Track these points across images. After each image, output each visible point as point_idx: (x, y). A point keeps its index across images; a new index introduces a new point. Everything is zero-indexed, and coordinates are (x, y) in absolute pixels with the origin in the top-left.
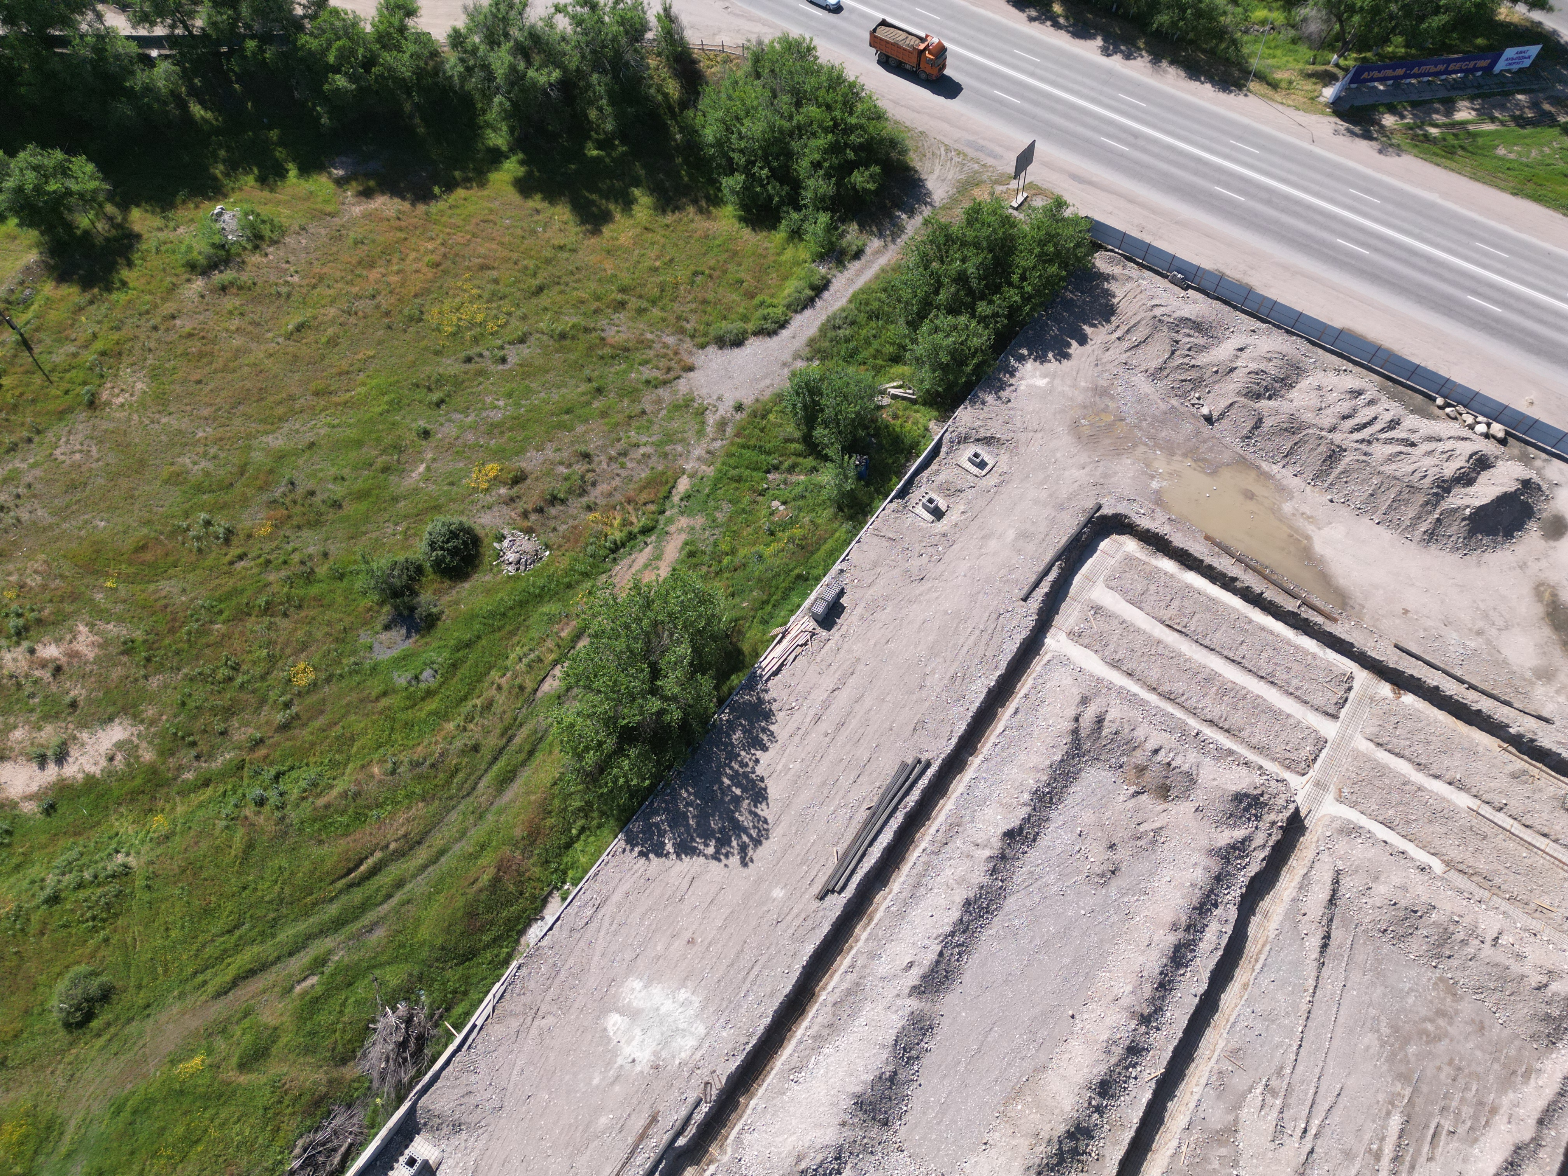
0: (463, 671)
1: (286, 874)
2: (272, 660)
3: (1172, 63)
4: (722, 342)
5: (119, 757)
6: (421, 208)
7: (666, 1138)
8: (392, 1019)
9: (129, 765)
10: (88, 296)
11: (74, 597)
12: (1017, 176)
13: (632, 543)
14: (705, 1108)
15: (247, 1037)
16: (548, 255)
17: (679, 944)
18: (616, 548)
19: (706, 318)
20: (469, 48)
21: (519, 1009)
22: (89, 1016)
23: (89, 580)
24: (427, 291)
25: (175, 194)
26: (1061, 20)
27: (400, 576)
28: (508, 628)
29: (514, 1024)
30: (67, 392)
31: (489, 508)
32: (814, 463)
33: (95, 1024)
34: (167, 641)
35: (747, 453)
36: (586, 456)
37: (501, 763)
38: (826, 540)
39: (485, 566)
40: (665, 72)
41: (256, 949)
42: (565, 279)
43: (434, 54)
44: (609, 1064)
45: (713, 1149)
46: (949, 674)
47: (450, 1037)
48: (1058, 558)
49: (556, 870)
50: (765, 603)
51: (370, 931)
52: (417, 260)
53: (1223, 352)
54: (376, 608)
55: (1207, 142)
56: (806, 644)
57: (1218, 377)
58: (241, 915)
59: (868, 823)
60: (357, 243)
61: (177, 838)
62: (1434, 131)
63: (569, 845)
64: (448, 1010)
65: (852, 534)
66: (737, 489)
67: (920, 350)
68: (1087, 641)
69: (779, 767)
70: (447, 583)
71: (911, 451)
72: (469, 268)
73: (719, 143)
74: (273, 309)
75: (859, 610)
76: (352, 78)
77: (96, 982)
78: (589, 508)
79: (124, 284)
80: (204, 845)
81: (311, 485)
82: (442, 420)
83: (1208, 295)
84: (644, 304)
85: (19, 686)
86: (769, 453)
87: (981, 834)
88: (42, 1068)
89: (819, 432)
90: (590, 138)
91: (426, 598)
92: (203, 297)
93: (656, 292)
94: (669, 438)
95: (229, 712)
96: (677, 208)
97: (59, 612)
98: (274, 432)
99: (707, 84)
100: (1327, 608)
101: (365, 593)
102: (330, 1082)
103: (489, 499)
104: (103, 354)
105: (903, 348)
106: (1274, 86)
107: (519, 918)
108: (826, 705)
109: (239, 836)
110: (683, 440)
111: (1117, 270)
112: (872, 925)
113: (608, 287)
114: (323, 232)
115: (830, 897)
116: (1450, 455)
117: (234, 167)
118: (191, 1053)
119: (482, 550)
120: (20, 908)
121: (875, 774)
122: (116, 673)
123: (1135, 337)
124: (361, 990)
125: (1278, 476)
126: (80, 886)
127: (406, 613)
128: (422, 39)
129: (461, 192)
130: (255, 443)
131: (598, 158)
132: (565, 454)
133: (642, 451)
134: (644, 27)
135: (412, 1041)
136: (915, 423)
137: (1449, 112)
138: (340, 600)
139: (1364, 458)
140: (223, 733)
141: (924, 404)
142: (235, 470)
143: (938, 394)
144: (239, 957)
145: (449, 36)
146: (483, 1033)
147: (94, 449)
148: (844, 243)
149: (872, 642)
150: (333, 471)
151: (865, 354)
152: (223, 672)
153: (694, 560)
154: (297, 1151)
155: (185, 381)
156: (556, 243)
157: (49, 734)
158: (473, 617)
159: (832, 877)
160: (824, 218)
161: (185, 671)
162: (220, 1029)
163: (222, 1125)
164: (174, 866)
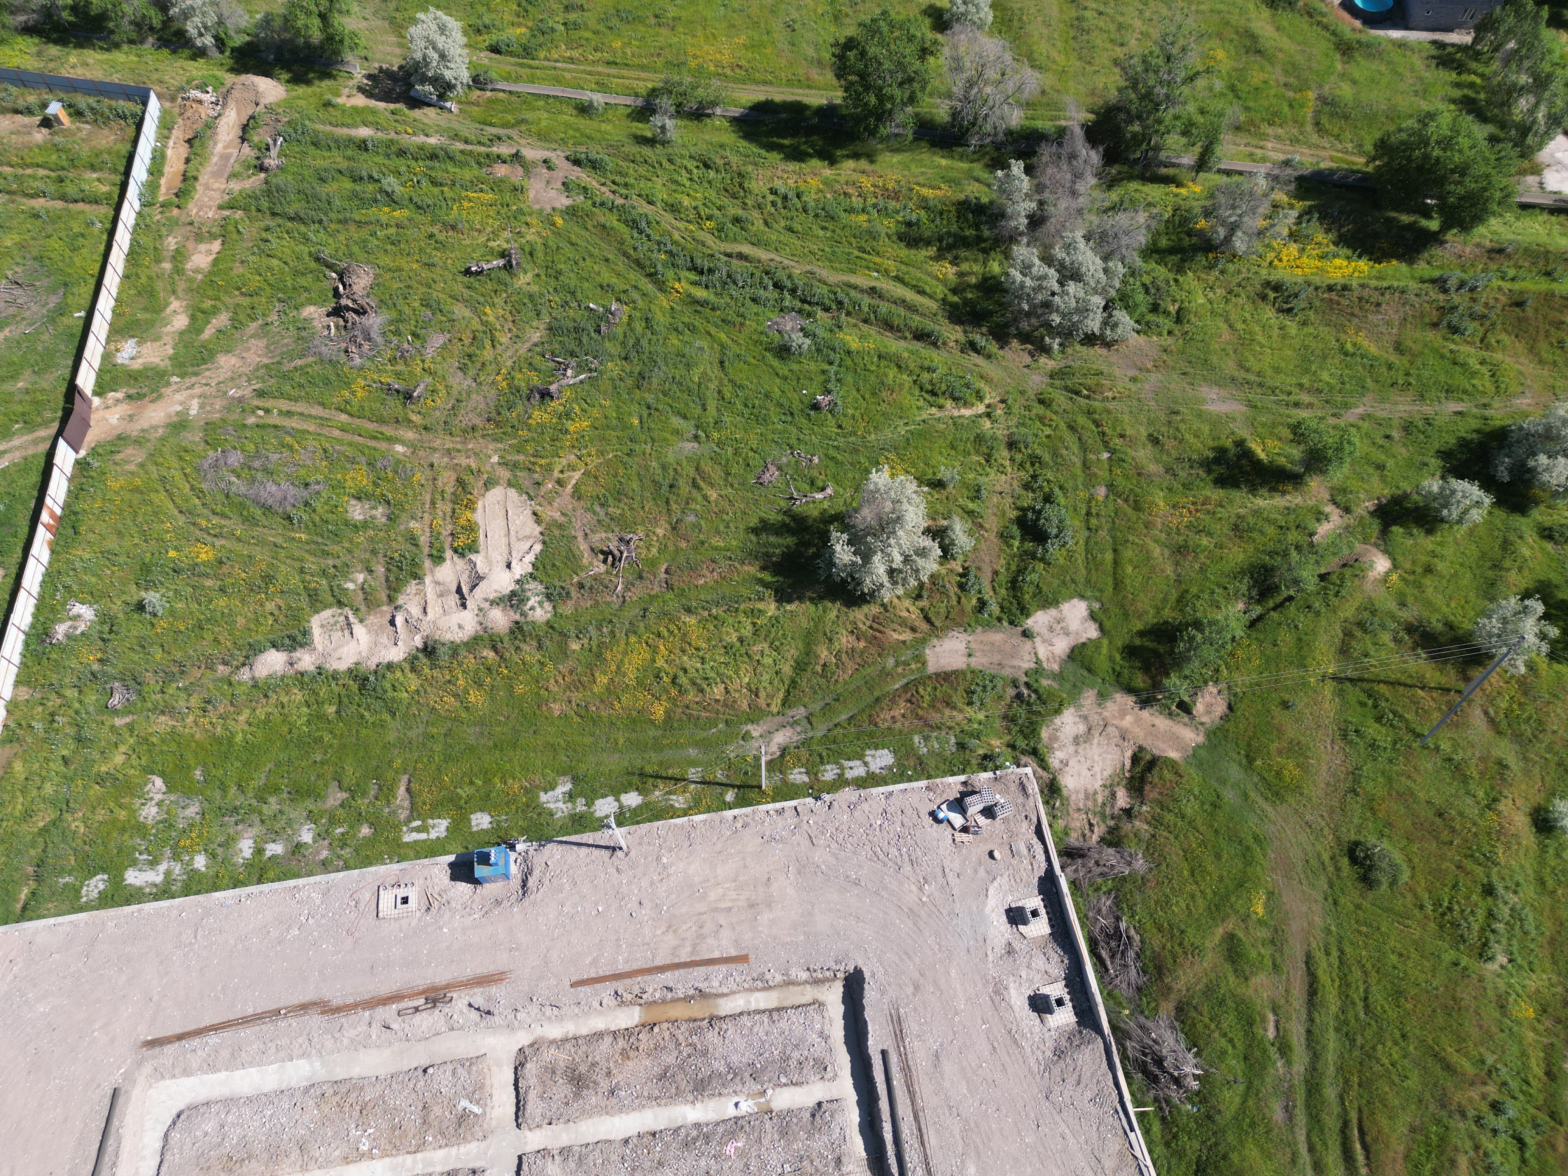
1: (1396, 1079)
8: (1188, 1069)
15: (1254, 955)
22: (1354, 860)
29: (1109, 1164)
33: (1345, 862)
41: (1334, 1009)
47: (1137, 1103)
51: (1286, 1108)
58: (1377, 1018)
61: (1497, 1014)
64: (1163, 1119)
77: (1384, 880)
80: (1474, 1032)
88: (1332, 811)
102: (1170, 989)
109: (1467, 1066)
118: (1269, 910)
120: (1496, 864)
124: (1235, 1064)
126: (1491, 915)
135: (1157, 1071)
144: (1335, 992)
146: (1120, 1132)
154: (1132, 932)
162: (1276, 941)
163: (1193, 897)
164: (1466, 995)
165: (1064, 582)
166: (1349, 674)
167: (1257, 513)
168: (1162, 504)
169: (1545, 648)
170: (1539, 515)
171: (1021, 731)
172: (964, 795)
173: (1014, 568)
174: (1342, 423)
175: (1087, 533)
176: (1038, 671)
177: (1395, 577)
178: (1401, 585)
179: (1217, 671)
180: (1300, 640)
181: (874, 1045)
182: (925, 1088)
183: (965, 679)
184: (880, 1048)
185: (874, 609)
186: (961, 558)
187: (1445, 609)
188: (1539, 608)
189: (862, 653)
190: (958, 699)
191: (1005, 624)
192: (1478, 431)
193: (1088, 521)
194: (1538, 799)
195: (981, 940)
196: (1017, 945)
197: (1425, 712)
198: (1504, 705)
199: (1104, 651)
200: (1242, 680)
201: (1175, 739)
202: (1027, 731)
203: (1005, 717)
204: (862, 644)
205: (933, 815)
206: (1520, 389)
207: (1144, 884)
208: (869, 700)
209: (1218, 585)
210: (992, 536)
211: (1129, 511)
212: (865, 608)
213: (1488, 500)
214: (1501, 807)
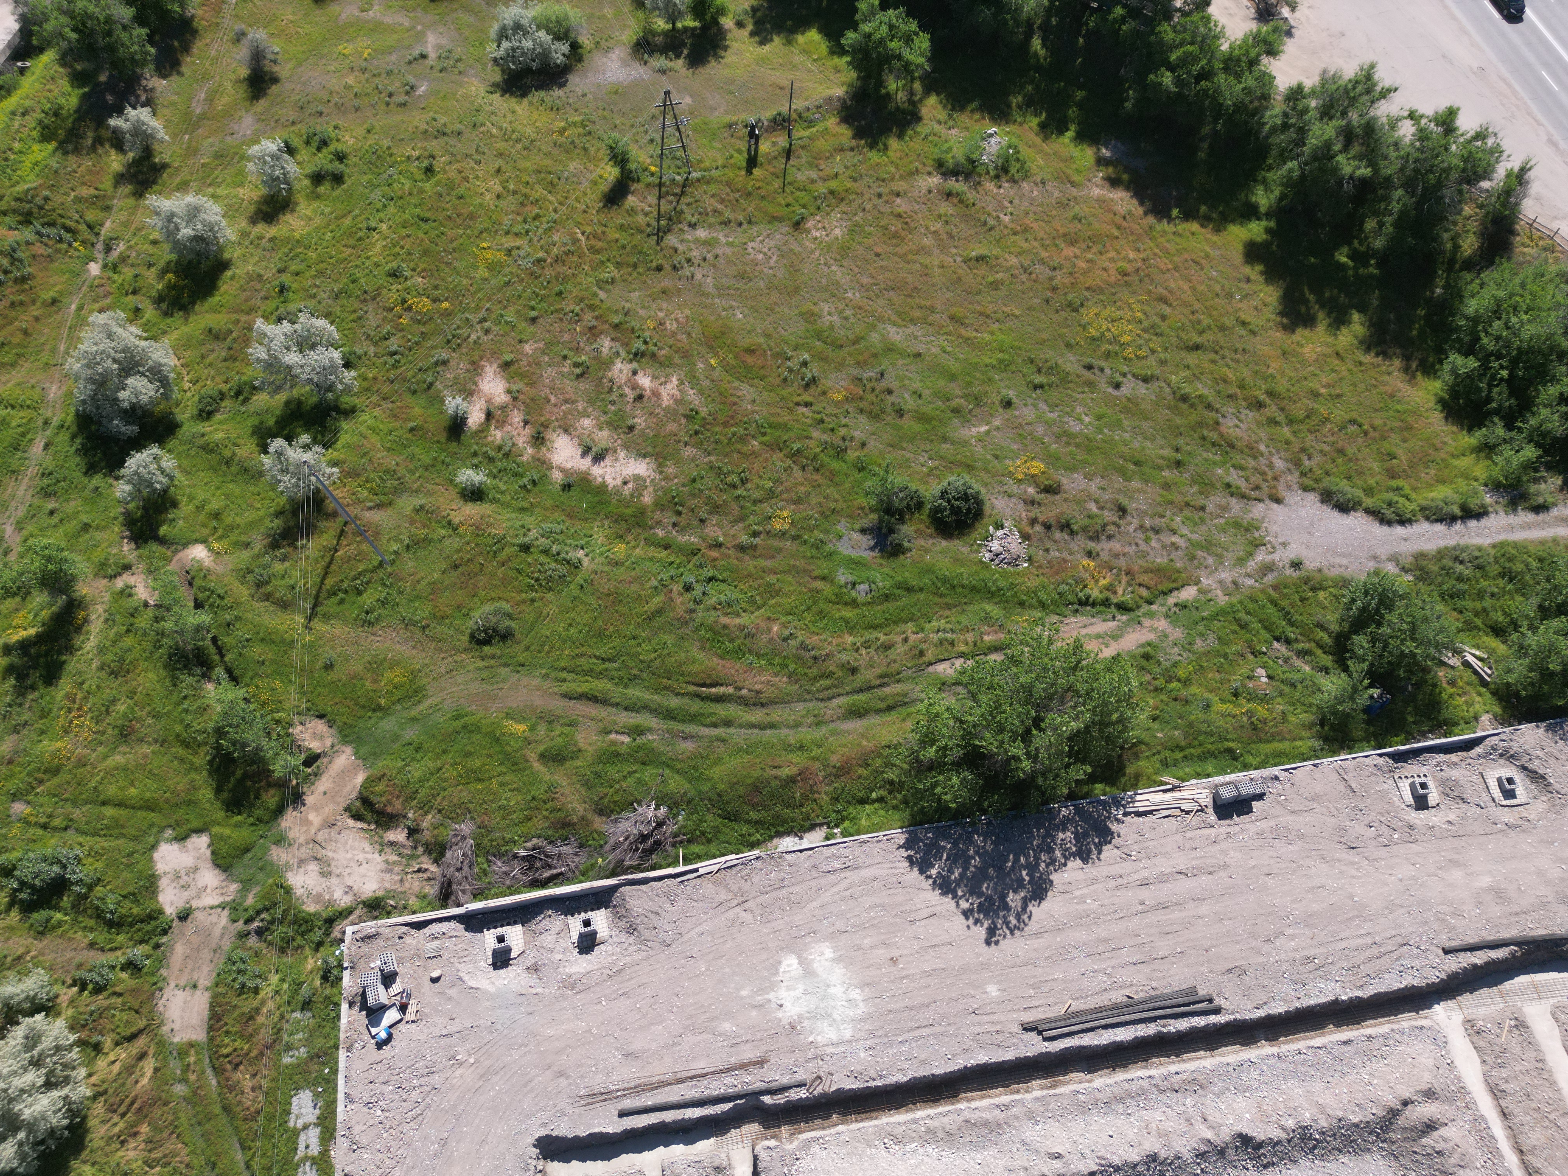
0: (891, 606)
1: (666, 652)
2: (771, 495)
4: (1327, 497)
5: (630, 485)
6: (1151, 220)
7: (759, 1086)
8: (651, 813)
9: (632, 496)
10: (854, 143)
11: (686, 355)
13: (1102, 608)
14: (803, 1094)
15: (560, 740)
16: (1228, 323)
17: (882, 953)
18: (1085, 602)
19: (1330, 466)
20: (1300, 107)
21: (734, 888)
22: (487, 642)
23: (703, 349)
24: (1101, 291)
25: (970, 101)
27: (902, 500)
28: (948, 600)
29: (723, 896)
30: (788, 205)
31: (1010, 496)
32: (1329, 664)
33: (487, 649)
34: (717, 429)
35: (1271, 610)
36: (1122, 511)
37: (862, 697)
38: (1284, 739)
39: (969, 539)
40: (1473, 226)
41: (608, 685)
42: (1226, 352)
43: (1266, 97)
44: (762, 990)
45: (785, 1130)
46: (1306, 953)
47: (675, 863)
48: (1518, 943)
49: (838, 812)
50: (1182, 749)
51: (685, 738)
52: (1112, 260)
54: (867, 510)
56: (1187, 813)
58: (619, 654)
59: (1117, 1008)
60: (1077, 218)
61: (622, 569)
63: (863, 801)
64: (689, 841)
65: (1314, 754)
66: (1234, 632)
67: (1532, 640)
68: (1481, 1044)
69: (1078, 893)
70: (931, 531)
71: (1444, 725)
72: (1149, 293)
73: (1475, 320)
74: (972, 232)
75: (1263, 825)
76: (1178, 82)
77: (508, 623)
78: (1089, 554)
79: (886, 148)
80: (634, 587)
81: (894, 385)
82: (1030, 401)
84: (1281, 417)
85: (611, 390)
86: (1291, 624)
87: (1217, 1114)
88: (440, 650)
89: (1360, 642)
90: (1350, 244)
91: (907, 530)
92: (930, 192)
93: (1301, 414)
94: (1208, 546)
95: (716, 509)
96: (1384, 354)
97: (669, 358)
98: (900, 327)
99: (1509, 259)
101: (867, 494)
102: (583, 818)
103: (1015, 489)
104: (832, 192)
105: (1516, 627)
107: (785, 821)
108: (1163, 879)
109: (658, 600)
110: (1219, 556)
112: (1052, 1092)
113: (1259, 382)
114: (1056, 194)
115: (1033, 1034)
117: (1030, 104)
118: (522, 720)
119: (977, 525)
120: (504, 537)
121: (1159, 975)
122: (672, 427)
124: (648, 774)
126: (546, 552)
127: (884, 530)
128: (1267, 80)
129: (1195, 226)
130: (880, 326)
131: (1342, 267)
132: (1106, 496)
133: (1175, 539)
134: (1487, 174)
135: (651, 841)
136: (1470, 704)
138: (847, 485)
140: (702, 521)
141: (1494, 693)
142: (852, 337)
143: (1517, 694)
144: (596, 682)
145: (1291, 89)
146: (698, 881)
147: (775, 258)
148: (1533, 488)
149: (1253, 863)
150: (917, 385)
151: (1468, 604)
152: (734, 478)
153: (1144, 663)
154: (529, 845)
155: (869, 248)
156: (1243, 317)
157: (603, 437)
158: (929, 570)
159: (1048, 1021)
160: (1530, 452)
161: (712, 458)
162: (551, 720)
163: (502, 784)
164: (606, 586)
165: (128, 866)
166: (308, 606)
167: (102, 650)
168: (59, 744)
169: (317, 448)
170: (184, 415)
171: (302, 934)
172: (364, 1006)
173: (92, 923)
174: (18, 549)
175: (70, 832)
176: (234, 908)
177: (216, 545)
178: (225, 543)
179: (278, 722)
180: (262, 640)
181: (613, 1126)
182: (657, 1070)
183: (224, 995)
184: (616, 1118)
185: (98, 1109)
186: (57, 988)
187: (262, 513)
188: (278, 443)
189: (156, 1129)
190: (247, 1004)
191: (164, 939)
192: (73, 437)
193: (55, 829)
194: (453, 493)
195: (520, 999)
196: (529, 962)
197: (360, 554)
198: (365, 493)
199: (227, 832)
200: (293, 699)
201: (343, 775)
202: (303, 928)
203: (282, 951)
204: (144, 1129)
205: (380, 1045)
206: (38, 390)
207: (485, 827)
208: (224, 1119)
209: (179, 704)
210: (39, 945)
211: (56, 781)
212: (92, 1123)
213: (155, 450)
214: (456, 521)
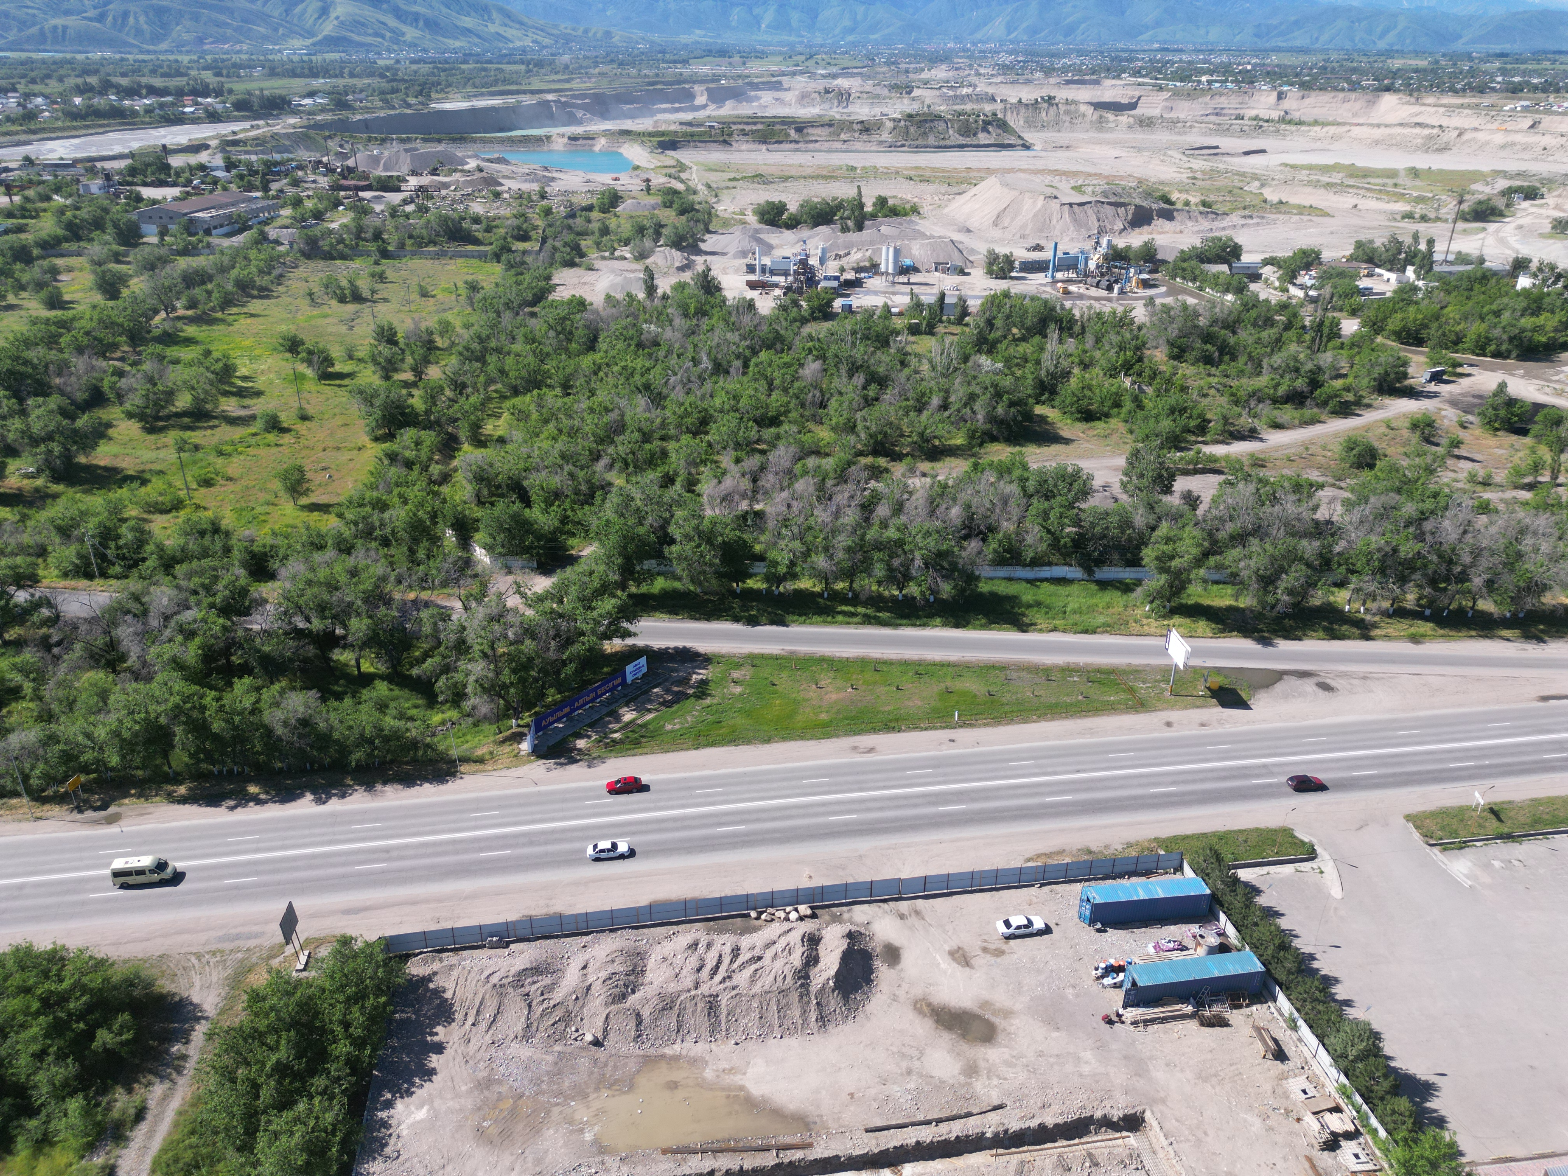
3: (385, 783)
12: (288, 940)
26: (263, 797)
53: (571, 978)
55: (453, 826)
57: (580, 1002)
62: (616, 736)
83: (528, 940)
100: (797, 1139)
106: (481, 761)
111: (436, 966)
116: (788, 949)
123: (488, 1014)
125: (684, 1053)
137: (618, 719)
139: (734, 993)
148: (115, 1114)
160: (75, 1104)
